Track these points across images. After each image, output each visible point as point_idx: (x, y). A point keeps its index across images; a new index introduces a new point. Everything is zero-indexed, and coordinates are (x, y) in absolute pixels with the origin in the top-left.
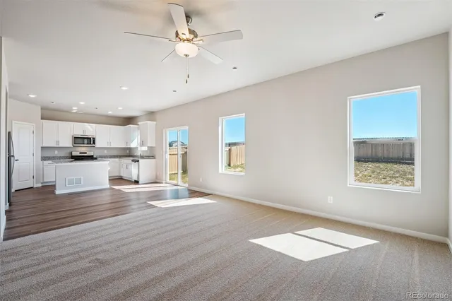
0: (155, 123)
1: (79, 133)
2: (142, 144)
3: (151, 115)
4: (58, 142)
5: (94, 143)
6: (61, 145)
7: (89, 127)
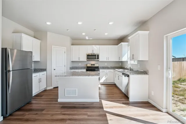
0: (147, 32)
1: (90, 52)
2: (133, 57)
3: (142, 25)
4: (79, 58)
5: (98, 58)
6: (80, 60)
7: (95, 48)
